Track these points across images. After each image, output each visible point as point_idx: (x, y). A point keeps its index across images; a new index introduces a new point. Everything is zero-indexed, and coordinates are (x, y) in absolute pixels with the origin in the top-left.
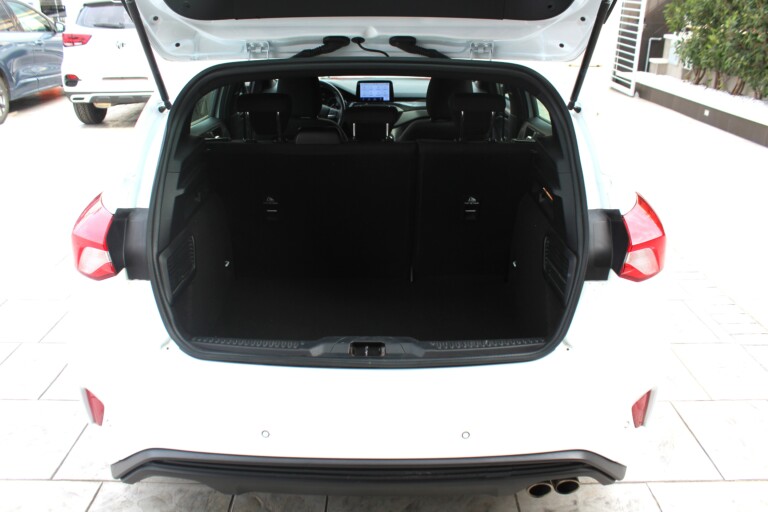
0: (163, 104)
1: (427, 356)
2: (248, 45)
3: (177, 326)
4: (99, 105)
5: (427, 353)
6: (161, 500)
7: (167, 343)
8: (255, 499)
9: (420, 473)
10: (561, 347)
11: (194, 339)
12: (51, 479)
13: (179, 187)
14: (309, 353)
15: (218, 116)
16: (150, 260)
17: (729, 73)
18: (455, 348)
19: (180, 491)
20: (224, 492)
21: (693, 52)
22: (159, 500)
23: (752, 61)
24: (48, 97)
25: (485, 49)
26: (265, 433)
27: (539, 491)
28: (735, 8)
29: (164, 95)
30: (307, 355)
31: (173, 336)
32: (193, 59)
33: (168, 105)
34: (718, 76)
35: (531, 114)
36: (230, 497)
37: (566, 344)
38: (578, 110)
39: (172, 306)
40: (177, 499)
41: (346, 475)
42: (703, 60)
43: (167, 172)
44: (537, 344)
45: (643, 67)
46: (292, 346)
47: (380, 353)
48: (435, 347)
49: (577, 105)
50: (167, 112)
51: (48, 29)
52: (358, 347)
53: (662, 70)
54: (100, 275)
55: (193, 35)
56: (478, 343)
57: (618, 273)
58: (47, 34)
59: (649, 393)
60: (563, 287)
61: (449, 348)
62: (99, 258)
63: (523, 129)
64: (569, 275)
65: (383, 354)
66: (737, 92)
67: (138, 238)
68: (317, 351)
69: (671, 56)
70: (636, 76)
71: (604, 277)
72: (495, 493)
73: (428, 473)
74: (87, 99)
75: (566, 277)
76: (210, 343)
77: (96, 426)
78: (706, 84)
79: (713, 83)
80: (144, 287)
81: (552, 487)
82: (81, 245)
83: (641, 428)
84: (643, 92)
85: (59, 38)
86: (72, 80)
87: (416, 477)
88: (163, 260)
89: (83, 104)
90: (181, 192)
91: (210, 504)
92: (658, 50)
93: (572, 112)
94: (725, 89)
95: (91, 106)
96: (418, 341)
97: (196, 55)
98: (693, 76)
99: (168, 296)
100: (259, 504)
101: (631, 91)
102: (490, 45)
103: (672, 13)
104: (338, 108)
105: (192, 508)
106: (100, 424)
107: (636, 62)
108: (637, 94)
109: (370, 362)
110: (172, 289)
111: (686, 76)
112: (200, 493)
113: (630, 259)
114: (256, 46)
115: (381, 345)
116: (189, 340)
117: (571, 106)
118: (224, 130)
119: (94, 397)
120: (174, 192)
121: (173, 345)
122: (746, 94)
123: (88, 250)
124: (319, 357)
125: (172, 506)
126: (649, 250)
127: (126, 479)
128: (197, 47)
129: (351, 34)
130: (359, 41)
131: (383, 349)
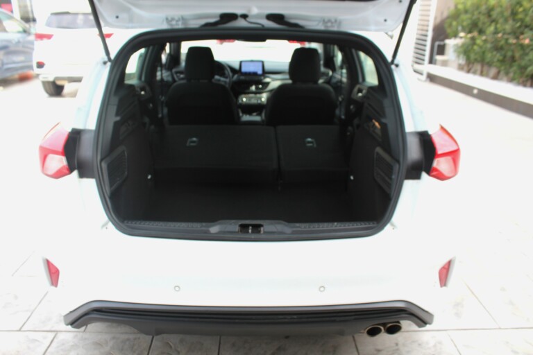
0: (106, 59)
1: (294, 233)
2: (167, 19)
3: (114, 212)
4: (59, 83)
5: (294, 231)
6: (100, 344)
7: (106, 224)
8: (168, 343)
9: (289, 317)
10: (388, 227)
11: (126, 222)
12: (20, 330)
13: (117, 114)
14: (209, 231)
15: (143, 79)
16: (95, 164)
17: (490, 64)
18: (314, 227)
19: (114, 338)
20: (147, 333)
21: (466, 51)
22: (98, 344)
23: (505, 57)
24: (24, 79)
25: (332, 23)
26: (177, 288)
27: (373, 332)
28: (493, 21)
29: (107, 53)
30: (208, 232)
31: (111, 219)
32: (128, 28)
33: (109, 59)
34: (482, 66)
35: (360, 80)
36: (151, 337)
37: (392, 225)
38: (397, 66)
39: (110, 198)
40: (111, 344)
41: (235, 319)
42: (472, 56)
43: (108, 104)
44: (371, 225)
45: (431, 61)
46: (197, 226)
47: (260, 232)
48: (299, 227)
49: (396, 62)
50: (109, 64)
51: (25, 31)
52: (244, 228)
53: (445, 64)
54: (59, 175)
55: (128, 10)
56: (330, 224)
57: (429, 173)
58: (24, 35)
59: (449, 263)
60: (389, 185)
61: (309, 227)
62: (58, 162)
63: (356, 90)
64: (393, 177)
65: (262, 232)
66: (496, 77)
67: (87, 150)
68: (214, 229)
69: (450, 54)
70: (427, 68)
71: (418, 177)
72: (342, 333)
73: (295, 317)
74: (51, 79)
75: (391, 179)
76: (138, 224)
77: (53, 288)
78: (475, 73)
79: (479, 72)
80: (90, 184)
81: (382, 328)
82: (45, 153)
83: (444, 288)
84: (432, 78)
85: (32, 38)
86: (40, 65)
87: (286, 320)
88: (104, 165)
89: (48, 82)
90: (118, 118)
91: (135, 347)
92: (441, 50)
93: (393, 67)
94: (487, 75)
95: (54, 83)
96: (287, 224)
97: (130, 25)
98: (466, 68)
99: (108, 190)
100: (171, 347)
101: (424, 77)
102: (336, 21)
103: (450, 25)
104: (227, 78)
105: (122, 350)
106: (56, 285)
107: (427, 58)
108: (428, 80)
109: (253, 236)
110: (111, 185)
111: (461, 68)
112: (128, 340)
113: (437, 164)
114: (173, 19)
115: (260, 226)
116: (123, 222)
117: (392, 62)
118: (148, 88)
119: (52, 265)
120: (113, 119)
121: (111, 225)
122: (501, 79)
123: (51, 156)
124: (216, 234)
125: (107, 349)
126: (449, 158)
127: (75, 325)
128: (131, 20)
129: (239, 12)
130: (245, 16)
131: (262, 229)
